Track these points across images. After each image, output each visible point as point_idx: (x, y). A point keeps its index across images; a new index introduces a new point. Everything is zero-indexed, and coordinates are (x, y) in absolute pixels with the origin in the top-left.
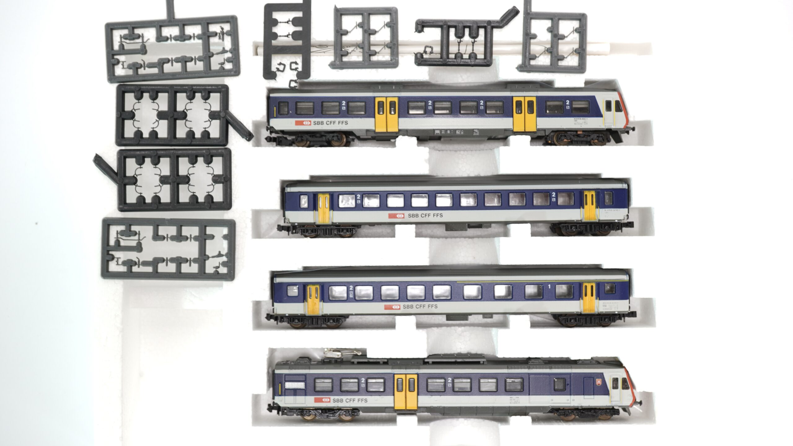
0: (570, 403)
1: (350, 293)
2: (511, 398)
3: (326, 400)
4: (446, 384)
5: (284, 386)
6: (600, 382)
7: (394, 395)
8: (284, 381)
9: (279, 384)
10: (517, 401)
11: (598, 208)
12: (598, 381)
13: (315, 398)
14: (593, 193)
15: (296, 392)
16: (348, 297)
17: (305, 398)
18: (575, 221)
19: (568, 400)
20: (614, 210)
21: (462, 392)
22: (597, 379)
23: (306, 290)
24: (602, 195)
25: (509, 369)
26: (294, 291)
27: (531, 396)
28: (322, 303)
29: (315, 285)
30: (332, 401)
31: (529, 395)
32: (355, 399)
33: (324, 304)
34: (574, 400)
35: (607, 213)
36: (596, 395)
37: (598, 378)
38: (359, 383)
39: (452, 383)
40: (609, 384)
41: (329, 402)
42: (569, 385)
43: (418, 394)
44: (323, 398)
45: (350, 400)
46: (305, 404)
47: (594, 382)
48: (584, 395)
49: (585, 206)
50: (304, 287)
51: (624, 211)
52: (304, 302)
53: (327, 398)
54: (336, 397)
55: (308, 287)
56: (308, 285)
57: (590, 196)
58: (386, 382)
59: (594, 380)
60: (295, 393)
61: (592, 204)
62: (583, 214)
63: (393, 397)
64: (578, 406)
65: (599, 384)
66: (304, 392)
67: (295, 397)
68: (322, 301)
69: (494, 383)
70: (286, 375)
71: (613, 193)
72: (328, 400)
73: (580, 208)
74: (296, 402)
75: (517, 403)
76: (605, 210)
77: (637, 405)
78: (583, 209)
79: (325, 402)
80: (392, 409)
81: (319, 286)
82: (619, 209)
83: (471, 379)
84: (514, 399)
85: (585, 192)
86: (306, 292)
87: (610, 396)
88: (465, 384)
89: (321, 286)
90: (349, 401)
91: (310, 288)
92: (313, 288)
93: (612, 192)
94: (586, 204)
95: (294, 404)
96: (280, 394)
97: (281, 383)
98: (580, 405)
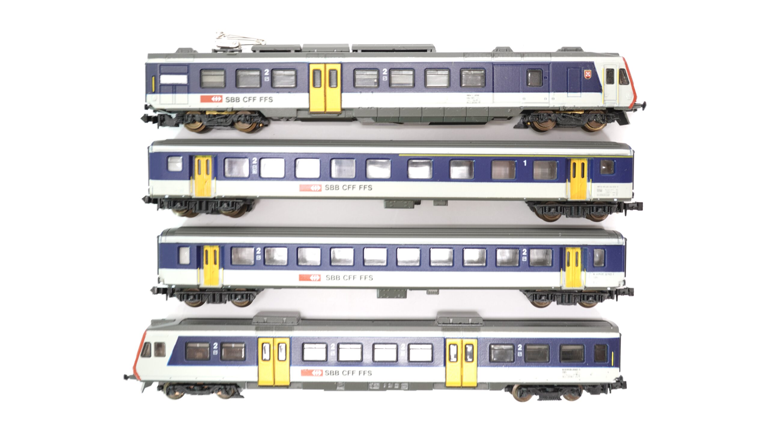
0: (549, 103)
1: (253, 168)
2: (468, 95)
3: (216, 99)
4: (380, 77)
5: (158, 81)
6: (590, 74)
7: (309, 92)
8: (159, 74)
9: (152, 78)
10: (477, 100)
11: (584, 271)
12: (587, 73)
13: (202, 97)
14: (579, 250)
15: (175, 88)
16: (251, 175)
17: (188, 97)
18: (553, 288)
19: (545, 99)
20: (606, 275)
21: (402, 88)
22: (585, 71)
23: (193, 164)
24: (590, 253)
25: (466, 57)
26: (176, 165)
27: (495, 94)
28: (214, 181)
29: (205, 157)
30: (224, 100)
31: (493, 92)
32: (255, 97)
33: (218, 182)
34: (553, 99)
35: (596, 277)
36: (583, 92)
37: (587, 68)
38: (261, 77)
39: (388, 76)
40: (602, 77)
41: (221, 101)
42: (547, 79)
43: (342, 91)
44: (212, 96)
45: (249, 100)
46: (188, 104)
47: (581, 74)
48: (567, 91)
49: (567, 268)
50: (190, 159)
51: (619, 275)
52: (190, 179)
53: (218, 96)
54: (230, 95)
55: (196, 160)
56: (196, 157)
57: (572, 255)
58: (299, 74)
59: (581, 71)
60: (174, 90)
61: (577, 265)
62: (564, 279)
63: (307, 94)
64: (559, 108)
65: (588, 77)
66: (187, 89)
67: (174, 95)
68: (215, 178)
69: (447, 75)
70: (161, 65)
71: (605, 251)
72: (220, 99)
73: (560, 271)
74: (175, 102)
75: (476, 103)
76: (594, 274)
77: (640, 108)
78: (563, 272)
79: (215, 102)
80: (307, 112)
81: (212, 158)
82: (612, 273)
83: (414, 70)
84: (473, 98)
85: (568, 249)
86: (193, 166)
87: (603, 93)
88: (405, 78)
89: (213, 158)
90: (247, 99)
91: (198, 160)
92: (203, 160)
93: (604, 249)
94: (569, 265)
95: (172, 104)
96: (153, 90)
97: (154, 76)
98: (562, 106)
